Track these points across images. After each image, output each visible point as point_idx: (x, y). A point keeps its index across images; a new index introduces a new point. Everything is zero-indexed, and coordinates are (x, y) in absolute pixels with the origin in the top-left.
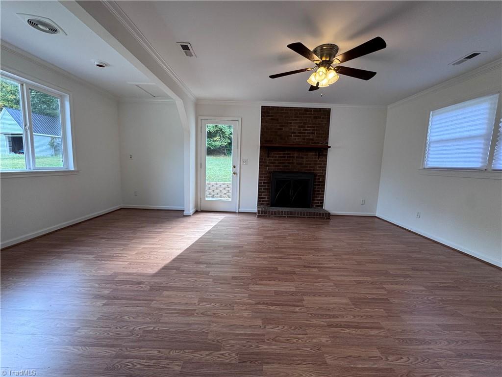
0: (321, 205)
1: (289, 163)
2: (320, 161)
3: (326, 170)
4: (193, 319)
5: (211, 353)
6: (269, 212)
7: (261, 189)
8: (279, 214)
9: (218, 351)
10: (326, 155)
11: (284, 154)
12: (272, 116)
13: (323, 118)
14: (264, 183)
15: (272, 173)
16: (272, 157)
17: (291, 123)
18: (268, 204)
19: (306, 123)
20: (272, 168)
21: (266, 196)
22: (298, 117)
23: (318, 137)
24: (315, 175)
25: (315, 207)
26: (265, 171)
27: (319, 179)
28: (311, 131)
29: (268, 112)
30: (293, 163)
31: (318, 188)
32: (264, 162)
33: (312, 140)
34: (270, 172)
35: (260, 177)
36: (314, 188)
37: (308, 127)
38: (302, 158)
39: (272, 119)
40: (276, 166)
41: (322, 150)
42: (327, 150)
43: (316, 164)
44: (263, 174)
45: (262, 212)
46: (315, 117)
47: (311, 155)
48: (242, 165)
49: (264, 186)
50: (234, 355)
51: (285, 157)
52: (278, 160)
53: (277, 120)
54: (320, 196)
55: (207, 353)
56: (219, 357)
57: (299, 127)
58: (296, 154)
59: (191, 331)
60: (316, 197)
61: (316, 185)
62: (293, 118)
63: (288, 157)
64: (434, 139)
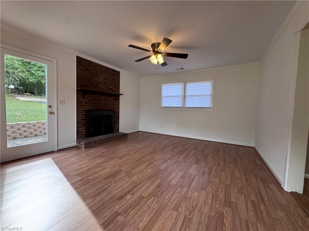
0: (118, 130)
1: (99, 104)
2: (116, 103)
3: (119, 109)
4: (195, 219)
5: (225, 218)
6: (93, 141)
7: (79, 125)
8: (100, 141)
9: (224, 214)
10: (119, 99)
11: (95, 97)
12: (85, 66)
13: (117, 76)
14: (81, 120)
15: (87, 111)
16: (87, 98)
17: (99, 75)
18: (85, 137)
19: (108, 78)
20: (87, 108)
21: (83, 130)
22: (103, 72)
23: (115, 87)
24: (114, 112)
25: (115, 132)
26: (82, 110)
27: (116, 114)
28: (111, 83)
29: (82, 63)
30: (101, 104)
31: (116, 120)
32: (80, 103)
33: (112, 89)
34: (86, 111)
35: (77, 115)
36: (114, 120)
37: (109, 80)
38: (107, 100)
39: (85, 69)
40: (90, 106)
41: (117, 96)
42: (119, 96)
43: (114, 105)
44: (80, 113)
45: (88, 143)
46: (112, 75)
47: (111, 98)
48: (59, 106)
49: (81, 122)
50: (226, 209)
51: (96, 99)
52: (91, 101)
53: (89, 70)
54: (117, 124)
55: (225, 219)
56: (228, 215)
57: (104, 79)
58: (103, 98)
59: (206, 223)
60: (115, 125)
61: (114, 118)
62: (100, 72)
63: (98, 99)
64: (164, 95)
